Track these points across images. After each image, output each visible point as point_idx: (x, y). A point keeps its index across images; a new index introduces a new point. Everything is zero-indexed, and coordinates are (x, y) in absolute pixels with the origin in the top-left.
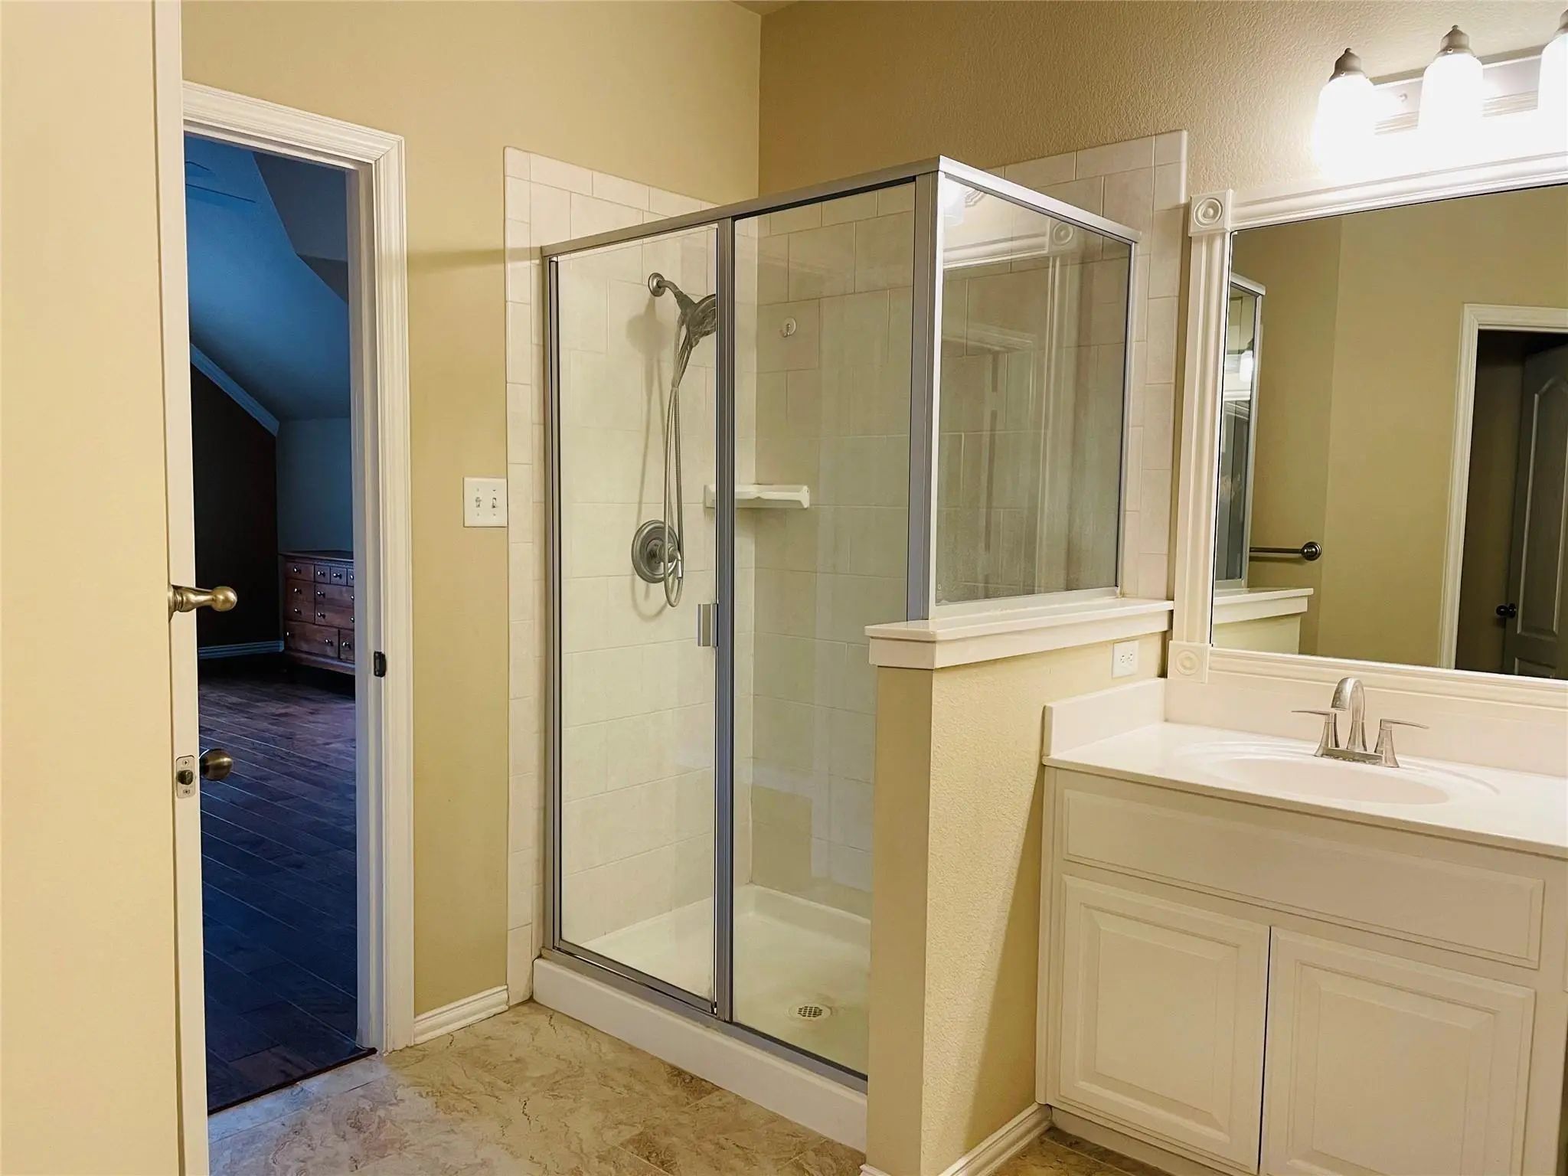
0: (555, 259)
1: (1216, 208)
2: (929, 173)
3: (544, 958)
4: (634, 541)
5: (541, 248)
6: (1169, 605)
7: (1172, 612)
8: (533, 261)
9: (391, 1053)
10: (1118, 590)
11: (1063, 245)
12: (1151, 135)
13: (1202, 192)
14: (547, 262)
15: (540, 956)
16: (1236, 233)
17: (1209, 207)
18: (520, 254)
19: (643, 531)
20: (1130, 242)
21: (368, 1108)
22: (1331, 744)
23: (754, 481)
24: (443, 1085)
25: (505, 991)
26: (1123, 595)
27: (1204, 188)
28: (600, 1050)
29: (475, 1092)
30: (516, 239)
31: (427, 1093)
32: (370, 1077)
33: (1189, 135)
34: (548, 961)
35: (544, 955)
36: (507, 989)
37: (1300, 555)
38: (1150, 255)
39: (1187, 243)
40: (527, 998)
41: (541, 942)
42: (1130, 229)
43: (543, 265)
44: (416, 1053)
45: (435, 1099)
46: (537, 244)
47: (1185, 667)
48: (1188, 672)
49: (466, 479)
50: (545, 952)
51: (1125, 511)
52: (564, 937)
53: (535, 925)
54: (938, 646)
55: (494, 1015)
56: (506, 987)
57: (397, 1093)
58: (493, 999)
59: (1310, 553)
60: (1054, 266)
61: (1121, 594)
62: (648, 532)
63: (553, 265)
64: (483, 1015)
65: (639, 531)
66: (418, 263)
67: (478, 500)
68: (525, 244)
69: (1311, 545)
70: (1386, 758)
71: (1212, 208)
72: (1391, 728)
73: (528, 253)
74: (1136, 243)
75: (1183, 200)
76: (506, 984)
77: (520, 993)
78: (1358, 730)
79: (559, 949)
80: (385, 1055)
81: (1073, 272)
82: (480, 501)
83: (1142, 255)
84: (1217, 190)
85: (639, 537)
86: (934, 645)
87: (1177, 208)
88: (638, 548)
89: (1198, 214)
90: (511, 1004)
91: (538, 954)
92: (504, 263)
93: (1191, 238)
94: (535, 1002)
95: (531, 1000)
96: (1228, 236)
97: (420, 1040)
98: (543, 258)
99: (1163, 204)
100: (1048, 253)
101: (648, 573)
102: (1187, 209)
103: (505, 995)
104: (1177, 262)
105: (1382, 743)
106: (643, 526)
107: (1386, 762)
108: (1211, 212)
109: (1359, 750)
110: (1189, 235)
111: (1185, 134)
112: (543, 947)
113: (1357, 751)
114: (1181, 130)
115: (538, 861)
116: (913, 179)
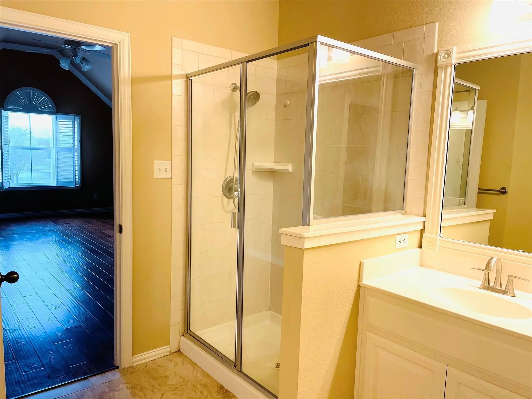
0: (190, 79)
1: (449, 54)
2: (314, 42)
3: (184, 336)
4: (223, 184)
5: (186, 75)
6: (424, 219)
7: (425, 222)
8: (183, 79)
9: (123, 369)
10: (404, 211)
11: (387, 70)
12: (424, 24)
13: (444, 48)
14: (189, 79)
15: (183, 335)
16: (457, 65)
17: (446, 54)
18: (177, 77)
19: (227, 179)
20: (413, 69)
21: (107, 391)
22: (487, 284)
23: (273, 161)
24: (137, 384)
25: (169, 348)
26: (406, 213)
27: (444, 46)
28: (196, 375)
29: (146, 389)
30: (176, 71)
31: (130, 387)
32: (114, 378)
33: (439, 24)
34: (186, 338)
35: (184, 335)
36: (170, 347)
37: (498, 192)
38: (421, 74)
39: (436, 69)
40: (178, 350)
41: (184, 330)
42: (414, 64)
43: (187, 80)
44: (132, 369)
45: (131, 391)
46: (184, 73)
47: (429, 245)
48: (430, 247)
49: (155, 161)
50: (185, 334)
51: (408, 179)
52: (191, 329)
53: (181, 324)
54: (305, 239)
55: (165, 356)
56: (169, 346)
57: (120, 387)
58: (163, 351)
59: (503, 191)
60: (384, 79)
61: (405, 213)
62: (229, 180)
63: (190, 80)
64: (160, 356)
65: (225, 180)
66: (135, 81)
67: (159, 169)
68: (180, 73)
69: (504, 188)
70: (509, 292)
71: (447, 54)
72: (513, 279)
73: (181, 76)
74: (415, 69)
75: (436, 51)
76: (170, 345)
77: (174, 349)
78: (499, 279)
79: (189, 334)
80: (121, 369)
81: (391, 82)
82: (160, 169)
83: (418, 74)
84: (450, 47)
85: (225, 182)
86: (304, 239)
87: (433, 54)
88: (225, 186)
89: (441, 57)
90: (171, 352)
91: (182, 335)
92: (172, 80)
93: (438, 67)
94: (180, 352)
95: (179, 351)
96: (453, 66)
97: (135, 364)
98: (187, 78)
99: (427, 53)
100: (381, 74)
101: (229, 196)
102: (437, 54)
103: (169, 349)
104: (432, 77)
105: (508, 286)
106: (226, 178)
107: (510, 294)
108: (446, 56)
109: (498, 287)
110: (437, 66)
111: (437, 24)
112: (184, 332)
113: (497, 288)
114: (436, 22)
115: (183, 300)
116: (308, 45)
